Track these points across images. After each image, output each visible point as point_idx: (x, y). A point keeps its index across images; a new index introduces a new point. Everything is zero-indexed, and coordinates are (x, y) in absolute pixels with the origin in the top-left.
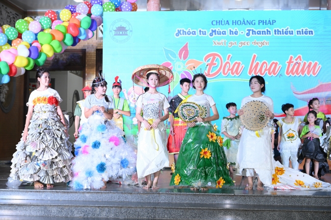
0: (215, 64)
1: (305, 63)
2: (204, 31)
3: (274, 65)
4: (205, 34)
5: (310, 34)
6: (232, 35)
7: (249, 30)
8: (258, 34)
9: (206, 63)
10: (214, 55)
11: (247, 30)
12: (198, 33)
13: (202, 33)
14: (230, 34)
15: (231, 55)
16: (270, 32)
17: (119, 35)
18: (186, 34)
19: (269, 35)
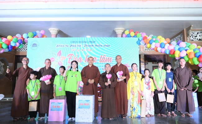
0: (72, 58)
1: (107, 58)
4: (68, 46)
5: (109, 46)
7: (85, 45)
8: (89, 46)
9: (68, 58)
10: (71, 55)
12: (65, 46)
14: (78, 46)
15: (78, 55)
16: (93, 45)
17: (34, 47)
18: (60, 46)
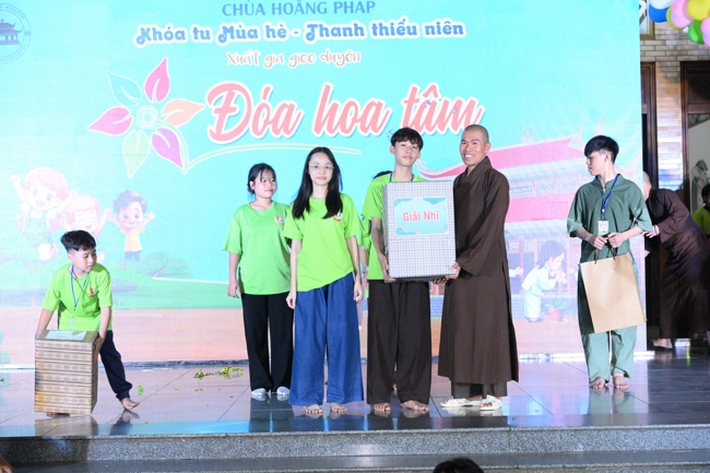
0: (234, 109)
1: (446, 103)
2: (204, 29)
3: (373, 110)
4: (208, 38)
5: (455, 33)
6: (271, 39)
7: (312, 27)
8: (334, 35)
9: (213, 108)
10: (231, 88)
11: (309, 26)
12: (189, 34)
13: (199, 34)
14: (268, 36)
15: (272, 88)
16: (361, 29)
18: (161, 39)
19: (360, 37)
